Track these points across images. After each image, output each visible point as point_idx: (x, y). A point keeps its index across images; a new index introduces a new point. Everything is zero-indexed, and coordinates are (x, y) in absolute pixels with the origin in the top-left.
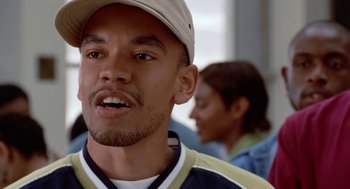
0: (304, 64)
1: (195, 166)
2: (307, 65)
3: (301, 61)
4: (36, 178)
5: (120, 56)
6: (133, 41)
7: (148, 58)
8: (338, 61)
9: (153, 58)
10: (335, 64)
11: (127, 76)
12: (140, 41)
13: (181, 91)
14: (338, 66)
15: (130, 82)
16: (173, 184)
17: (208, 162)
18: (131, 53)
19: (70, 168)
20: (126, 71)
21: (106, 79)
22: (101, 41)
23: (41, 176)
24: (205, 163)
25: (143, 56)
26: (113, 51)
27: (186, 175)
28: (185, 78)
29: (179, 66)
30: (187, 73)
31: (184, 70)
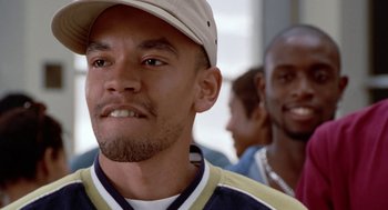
0: (285, 77)
1: (220, 185)
2: (289, 77)
3: (282, 73)
4: (42, 196)
5: (127, 63)
6: (140, 46)
7: (158, 63)
8: (323, 72)
9: (165, 64)
10: (320, 76)
11: (136, 85)
12: (148, 45)
13: (202, 98)
14: (324, 78)
15: (140, 92)
16: (195, 203)
17: (235, 180)
18: (139, 59)
19: (80, 185)
20: (135, 80)
21: (112, 90)
22: (105, 48)
23: (47, 194)
24: (231, 181)
25: (153, 62)
26: (120, 58)
27: (210, 194)
28: (205, 82)
29: (196, 71)
30: (208, 77)
31: (203, 74)
